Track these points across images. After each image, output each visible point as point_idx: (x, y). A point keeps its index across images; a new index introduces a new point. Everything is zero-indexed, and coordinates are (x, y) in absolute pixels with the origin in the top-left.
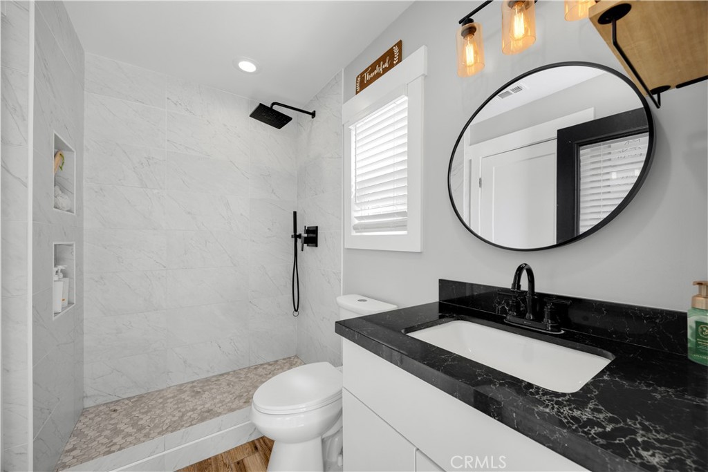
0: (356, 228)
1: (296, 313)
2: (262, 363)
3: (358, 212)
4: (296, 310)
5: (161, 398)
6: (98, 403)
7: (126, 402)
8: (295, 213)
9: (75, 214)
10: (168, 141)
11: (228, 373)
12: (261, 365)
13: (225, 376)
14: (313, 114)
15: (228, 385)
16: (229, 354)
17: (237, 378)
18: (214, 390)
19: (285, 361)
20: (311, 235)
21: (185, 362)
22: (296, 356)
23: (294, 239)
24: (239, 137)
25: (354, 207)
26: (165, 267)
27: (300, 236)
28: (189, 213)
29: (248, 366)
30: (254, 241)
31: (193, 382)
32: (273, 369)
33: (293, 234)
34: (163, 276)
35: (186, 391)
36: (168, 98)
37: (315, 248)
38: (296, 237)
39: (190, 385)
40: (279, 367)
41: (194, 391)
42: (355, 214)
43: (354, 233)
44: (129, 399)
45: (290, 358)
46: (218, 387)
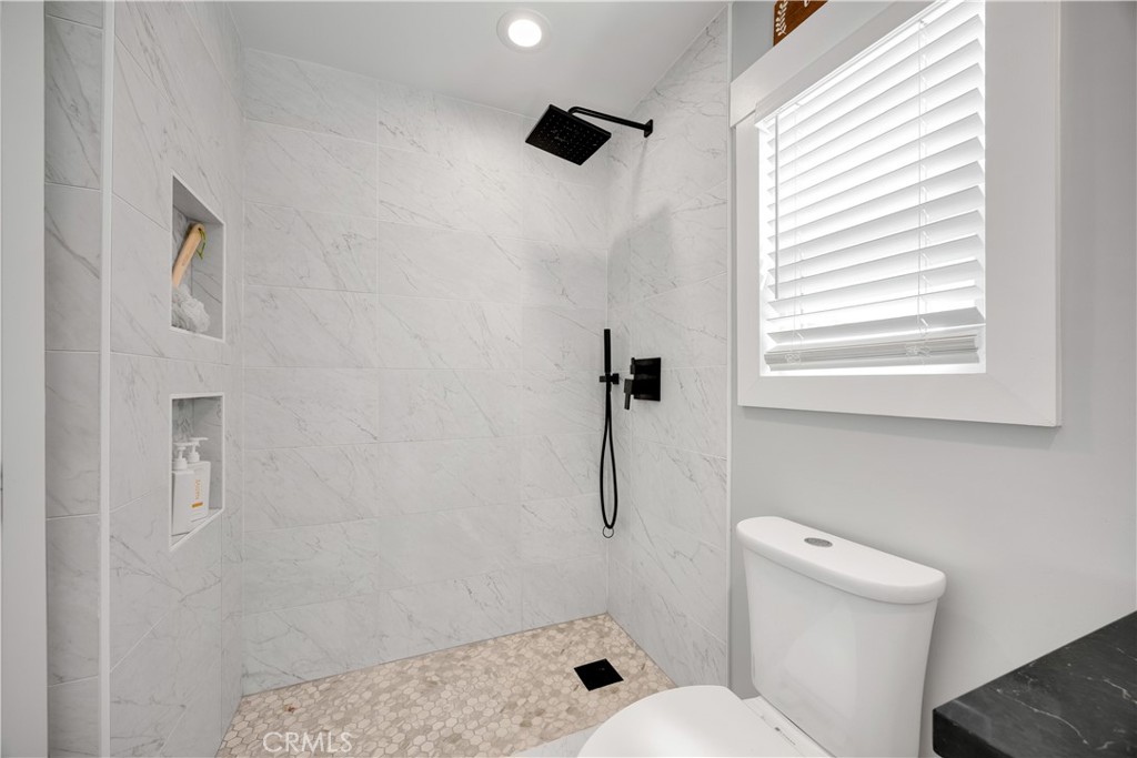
0: (775, 359)
1: (608, 532)
2: (545, 625)
3: (774, 324)
4: (610, 527)
5: (368, 688)
6: (265, 686)
7: (312, 689)
8: (607, 333)
9: (223, 341)
10: (382, 202)
11: (483, 643)
12: (544, 629)
13: (480, 649)
14: (648, 129)
15: (487, 671)
16: (486, 605)
17: (501, 657)
18: (462, 683)
19: (587, 625)
20: (645, 377)
21: (410, 618)
22: (607, 613)
23: (605, 384)
24: (504, 189)
25: (767, 311)
26: (375, 438)
27: (615, 379)
28: (416, 336)
29: (519, 630)
30: (529, 389)
31: (423, 657)
32: (567, 640)
33: (604, 374)
34: (373, 456)
35: (411, 678)
36: (381, 123)
37: (651, 403)
38: (610, 379)
39: (418, 664)
40: (576, 638)
41: (424, 680)
42: (766, 327)
43: (767, 371)
44: (316, 682)
45: (595, 617)
46: (468, 675)
